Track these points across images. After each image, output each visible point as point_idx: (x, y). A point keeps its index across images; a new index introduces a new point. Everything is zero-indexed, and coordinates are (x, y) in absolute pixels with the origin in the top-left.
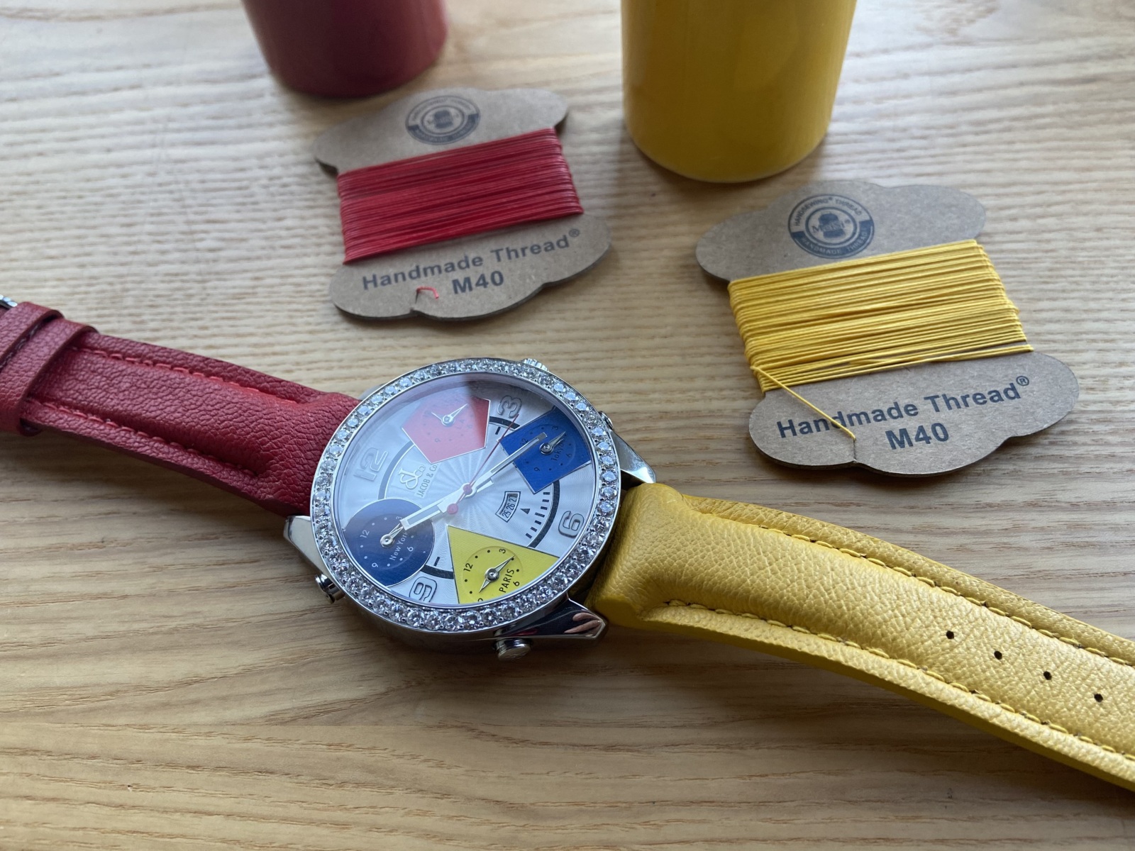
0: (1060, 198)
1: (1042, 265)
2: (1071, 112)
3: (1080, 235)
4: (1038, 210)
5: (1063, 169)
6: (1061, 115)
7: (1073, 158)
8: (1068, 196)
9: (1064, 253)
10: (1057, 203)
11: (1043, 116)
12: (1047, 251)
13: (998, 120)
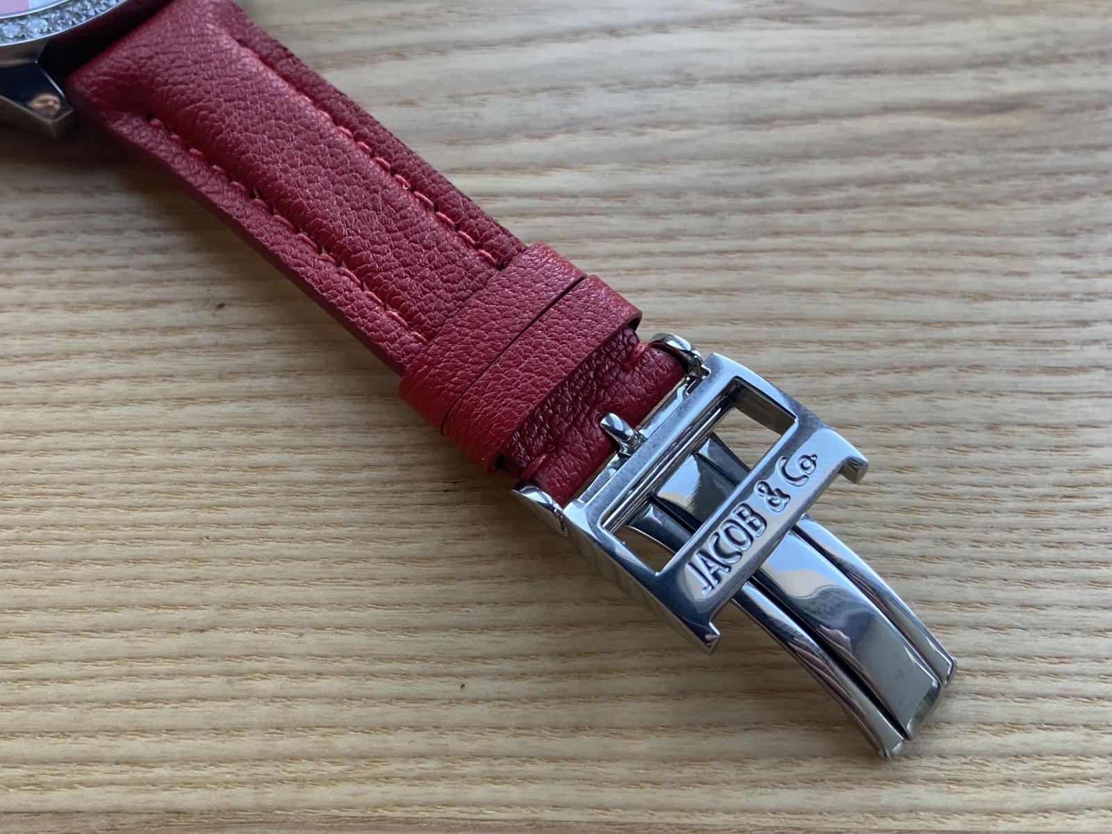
0: (931, 355)
1: (889, 499)
2: (965, 174)
3: (959, 436)
4: (890, 380)
5: (942, 293)
6: (946, 178)
7: (962, 271)
8: (946, 353)
9: (930, 474)
10: (928, 367)
11: (917, 179)
12: (900, 469)
13: (839, 184)
